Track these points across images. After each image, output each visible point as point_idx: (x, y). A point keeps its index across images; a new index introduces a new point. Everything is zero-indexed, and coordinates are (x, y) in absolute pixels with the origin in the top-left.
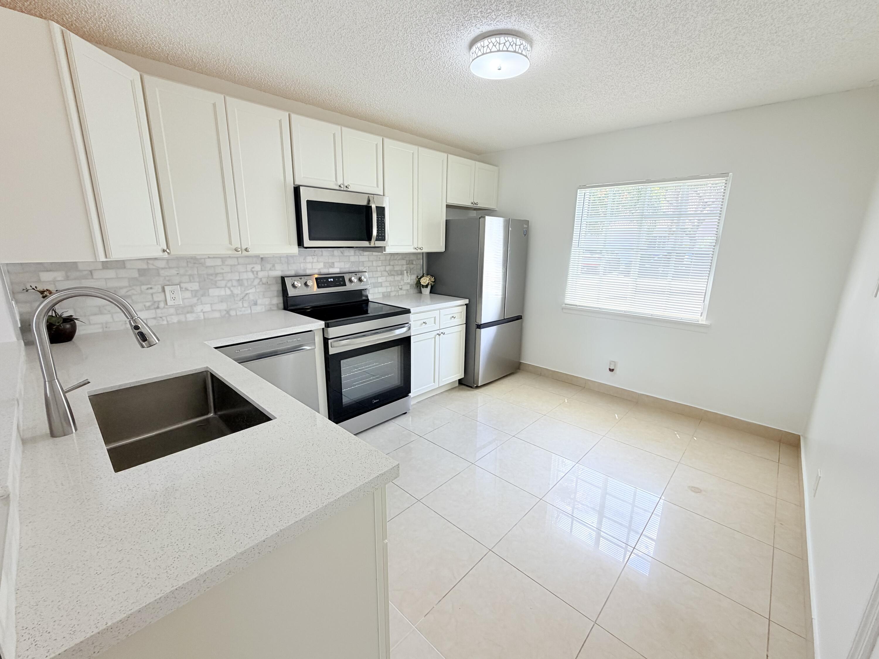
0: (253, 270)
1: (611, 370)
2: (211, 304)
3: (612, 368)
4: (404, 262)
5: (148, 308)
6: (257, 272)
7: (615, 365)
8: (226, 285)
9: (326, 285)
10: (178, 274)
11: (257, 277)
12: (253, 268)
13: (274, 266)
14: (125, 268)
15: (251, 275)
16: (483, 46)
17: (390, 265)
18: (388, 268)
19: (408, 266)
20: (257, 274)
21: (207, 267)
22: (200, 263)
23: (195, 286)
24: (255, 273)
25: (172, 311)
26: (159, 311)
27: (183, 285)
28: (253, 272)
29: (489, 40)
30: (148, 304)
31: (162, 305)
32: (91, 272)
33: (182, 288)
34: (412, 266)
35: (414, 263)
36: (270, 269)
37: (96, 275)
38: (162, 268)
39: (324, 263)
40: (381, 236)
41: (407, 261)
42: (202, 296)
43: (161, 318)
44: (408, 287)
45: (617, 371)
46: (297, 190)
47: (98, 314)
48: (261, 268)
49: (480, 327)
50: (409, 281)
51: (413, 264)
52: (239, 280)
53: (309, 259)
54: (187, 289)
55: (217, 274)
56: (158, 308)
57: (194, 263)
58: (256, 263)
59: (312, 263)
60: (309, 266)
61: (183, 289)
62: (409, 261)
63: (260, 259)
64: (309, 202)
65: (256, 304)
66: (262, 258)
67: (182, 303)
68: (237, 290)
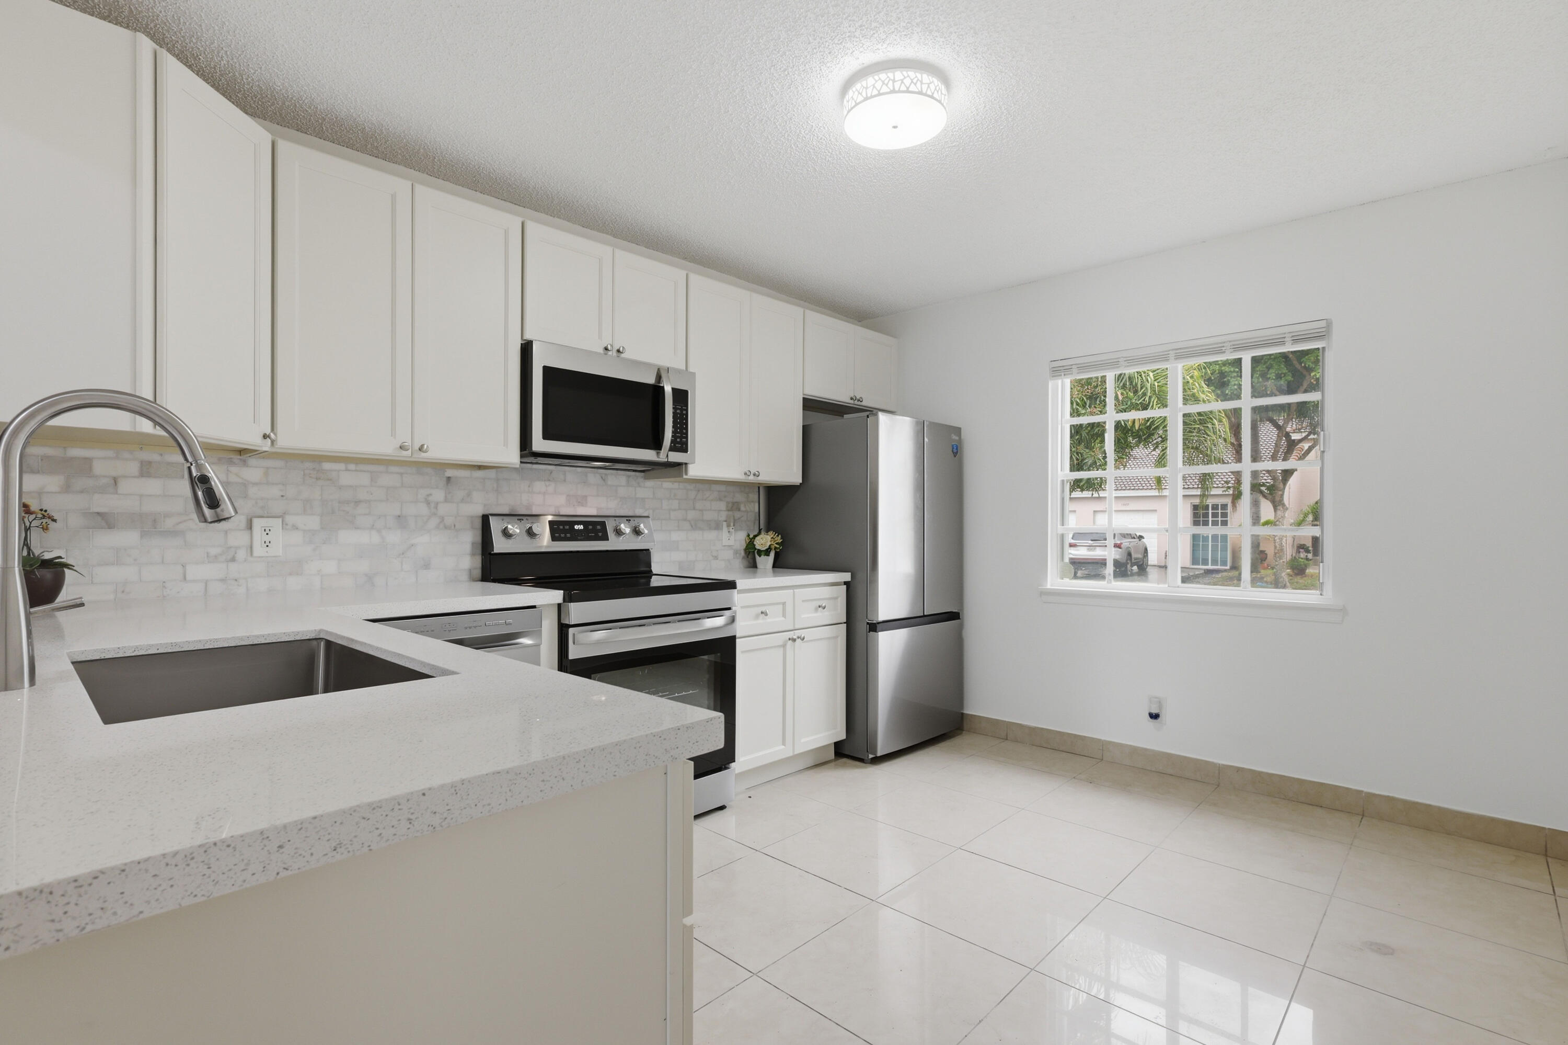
0: (430, 498)
1: (1154, 716)
2: (339, 560)
3: (1154, 711)
4: (722, 505)
5: (214, 559)
6: (437, 504)
7: (1160, 706)
8: (373, 525)
9: (568, 535)
10: (282, 496)
11: (435, 514)
12: (429, 495)
13: (469, 495)
15: (423, 509)
16: (865, 86)
17: (694, 509)
18: (691, 515)
19: (731, 513)
20: (436, 508)
21: (340, 488)
22: (329, 479)
23: (313, 522)
24: (433, 505)
25: (260, 568)
26: (233, 566)
27: (290, 519)
28: (428, 503)
29: (876, 78)
30: (214, 551)
31: (241, 554)
32: (115, 481)
33: (287, 524)
34: (737, 515)
35: (742, 508)
36: (462, 501)
37: (124, 486)
38: (255, 484)
39: (568, 496)
40: (680, 443)
41: (728, 503)
42: (324, 543)
43: (236, 580)
44: (729, 554)
45: (1165, 716)
46: (526, 350)
47: (113, 564)
48: (446, 498)
49: (874, 627)
50: (731, 543)
51: (739, 510)
52: (399, 516)
53: (539, 486)
54: (295, 528)
56: (233, 560)
57: (317, 479)
58: (437, 488)
59: (544, 494)
60: (538, 498)
61: (289, 527)
62: (733, 503)
63: (445, 479)
64: (547, 371)
65: (427, 566)
66: (449, 478)
67: (281, 555)
68: (394, 537)
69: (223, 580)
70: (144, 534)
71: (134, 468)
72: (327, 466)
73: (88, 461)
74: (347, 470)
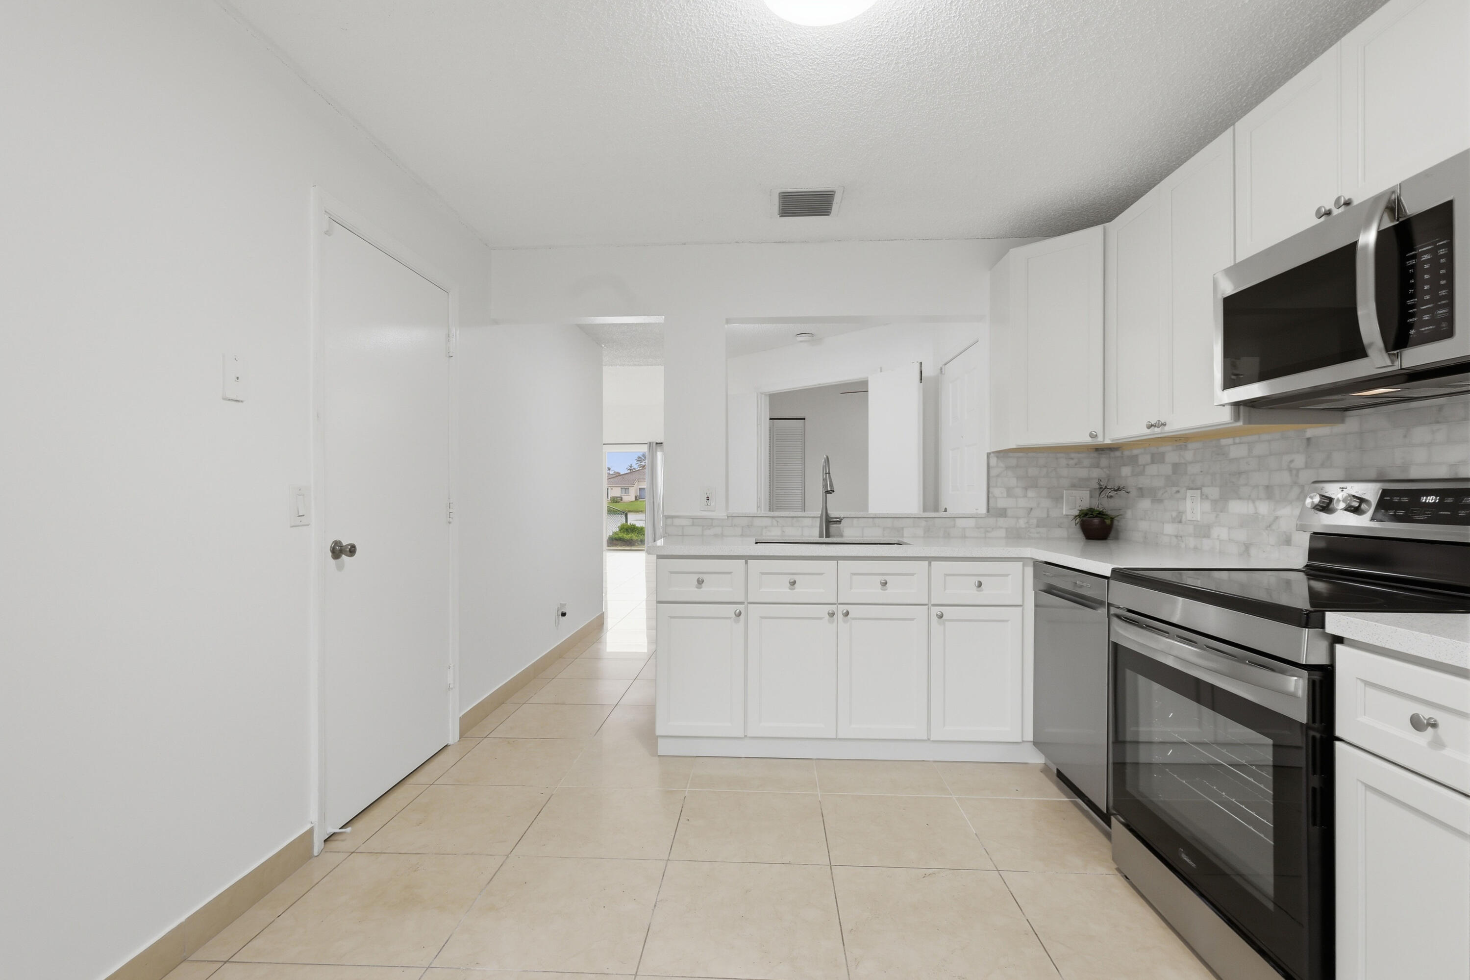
0: (1292, 465)
2: (1229, 528)
6: (1298, 470)
8: (1250, 496)
11: (1295, 483)
12: (1292, 461)
14: (1163, 462)
15: (1285, 477)
20: (1297, 475)
22: (1224, 454)
23: (1214, 492)
24: (1294, 472)
25: (1190, 529)
26: (1180, 527)
27: (1205, 491)
28: (1290, 470)
31: (1184, 518)
33: (1203, 495)
36: (1323, 465)
38: (1191, 463)
42: (1221, 512)
43: (1182, 537)
48: (1306, 463)
52: (1267, 487)
54: (1207, 498)
55: (1240, 473)
56: (1181, 521)
57: (1218, 454)
58: (1299, 452)
60: (1420, 455)
61: (1204, 497)
63: (1305, 441)
66: (1309, 439)
67: (1199, 519)
68: (1263, 508)
69: (1176, 536)
70: (1153, 502)
71: (1148, 458)
72: (1224, 442)
73: (1137, 456)
74: (1235, 444)
